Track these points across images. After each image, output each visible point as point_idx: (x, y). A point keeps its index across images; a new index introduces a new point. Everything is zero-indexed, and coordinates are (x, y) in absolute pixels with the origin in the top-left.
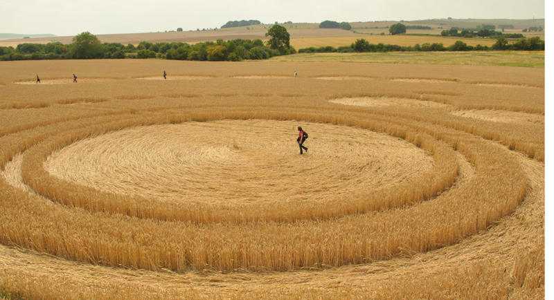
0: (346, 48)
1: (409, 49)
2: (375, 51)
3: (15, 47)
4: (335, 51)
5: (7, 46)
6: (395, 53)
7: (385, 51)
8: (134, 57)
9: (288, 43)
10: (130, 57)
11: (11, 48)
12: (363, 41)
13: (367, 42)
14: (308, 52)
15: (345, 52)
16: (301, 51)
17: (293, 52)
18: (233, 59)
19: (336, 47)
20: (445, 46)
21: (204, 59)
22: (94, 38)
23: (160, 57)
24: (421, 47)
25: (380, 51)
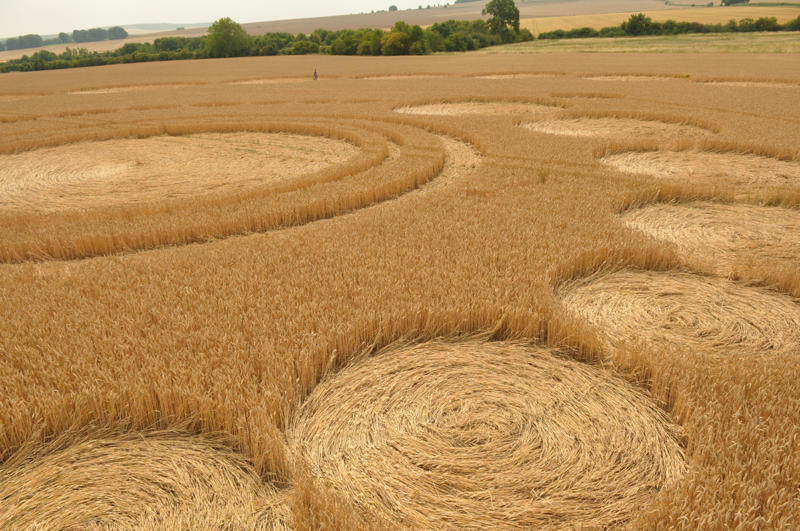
0: (613, 29)
1: (717, 29)
2: (660, 34)
3: (152, 43)
4: (596, 35)
5: (143, 43)
6: (691, 36)
7: (676, 33)
8: (290, 53)
9: (516, 25)
10: (284, 53)
11: (148, 44)
12: (640, 18)
13: (649, 19)
14: (553, 38)
15: (612, 36)
16: (542, 37)
17: (527, 37)
18: (417, 52)
19: (598, 29)
20: (780, 22)
21: (378, 53)
22: (237, 27)
23: (324, 51)
24: (738, 24)
25: (667, 34)
